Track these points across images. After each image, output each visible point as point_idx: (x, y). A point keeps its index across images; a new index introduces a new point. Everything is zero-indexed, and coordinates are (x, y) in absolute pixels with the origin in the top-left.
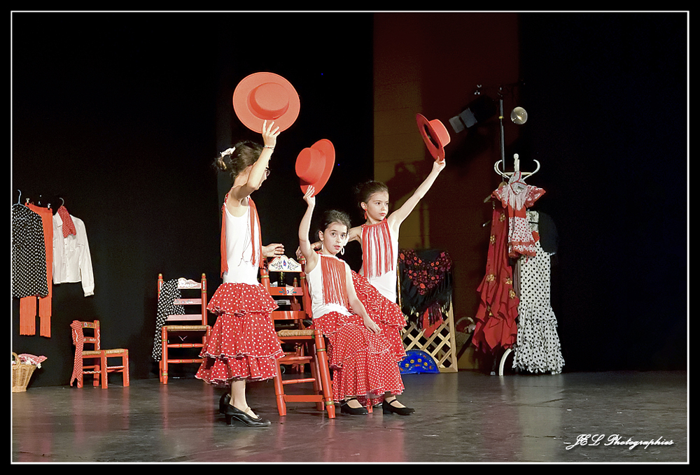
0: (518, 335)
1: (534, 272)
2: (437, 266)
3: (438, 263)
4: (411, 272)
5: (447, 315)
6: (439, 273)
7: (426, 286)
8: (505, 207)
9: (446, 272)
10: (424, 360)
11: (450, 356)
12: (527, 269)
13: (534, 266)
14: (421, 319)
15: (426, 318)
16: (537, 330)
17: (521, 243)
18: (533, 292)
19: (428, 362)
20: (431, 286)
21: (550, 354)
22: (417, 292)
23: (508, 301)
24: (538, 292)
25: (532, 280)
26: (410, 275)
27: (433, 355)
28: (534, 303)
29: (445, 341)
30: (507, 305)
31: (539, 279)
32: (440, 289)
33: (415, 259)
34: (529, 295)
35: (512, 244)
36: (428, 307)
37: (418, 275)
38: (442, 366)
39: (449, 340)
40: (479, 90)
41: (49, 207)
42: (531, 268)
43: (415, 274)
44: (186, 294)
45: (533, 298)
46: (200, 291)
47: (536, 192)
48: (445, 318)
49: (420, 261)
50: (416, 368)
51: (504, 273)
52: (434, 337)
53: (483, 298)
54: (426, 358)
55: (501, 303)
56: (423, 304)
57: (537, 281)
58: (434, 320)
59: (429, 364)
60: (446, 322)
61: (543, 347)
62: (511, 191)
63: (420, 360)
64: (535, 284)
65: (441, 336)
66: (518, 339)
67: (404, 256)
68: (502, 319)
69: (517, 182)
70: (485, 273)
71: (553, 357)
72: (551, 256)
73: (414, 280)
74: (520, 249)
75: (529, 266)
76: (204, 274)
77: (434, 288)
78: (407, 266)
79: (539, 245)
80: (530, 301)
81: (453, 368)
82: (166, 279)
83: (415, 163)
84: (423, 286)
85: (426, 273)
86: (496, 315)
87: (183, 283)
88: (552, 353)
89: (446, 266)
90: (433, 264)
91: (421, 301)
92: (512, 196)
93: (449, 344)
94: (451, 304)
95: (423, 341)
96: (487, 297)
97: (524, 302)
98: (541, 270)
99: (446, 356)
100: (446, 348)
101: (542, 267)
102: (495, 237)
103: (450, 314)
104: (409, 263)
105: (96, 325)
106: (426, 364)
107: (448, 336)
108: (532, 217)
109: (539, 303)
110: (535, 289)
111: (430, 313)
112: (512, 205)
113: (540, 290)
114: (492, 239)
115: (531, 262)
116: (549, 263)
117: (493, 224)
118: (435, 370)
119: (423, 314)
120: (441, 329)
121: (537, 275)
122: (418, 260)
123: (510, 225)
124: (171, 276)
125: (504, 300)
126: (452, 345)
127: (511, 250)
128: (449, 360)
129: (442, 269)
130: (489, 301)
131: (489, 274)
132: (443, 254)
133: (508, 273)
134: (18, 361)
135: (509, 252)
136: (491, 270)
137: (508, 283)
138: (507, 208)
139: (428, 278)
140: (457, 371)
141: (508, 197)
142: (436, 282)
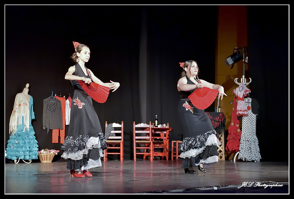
0: (240, 146)
1: (248, 122)
3: (218, 118)
5: (221, 138)
6: (218, 122)
8: (236, 97)
11: (222, 154)
12: (245, 121)
13: (248, 119)
16: (247, 145)
17: (241, 111)
18: (247, 130)
20: (215, 127)
21: (253, 154)
23: (237, 133)
24: (249, 130)
25: (247, 125)
28: (247, 134)
29: (220, 148)
30: (236, 135)
31: (250, 124)
32: (219, 128)
34: (246, 131)
35: (238, 111)
39: (222, 148)
40: (236, 49)
41: (64, 97)
42: (247, 120)
44: (116, 129)
45: (247, 132)
46: (121, 128)
47: (247, 91)
49: (211, 117)
53: (229, 132)
57: (249, 125)
60: (221, 141)
61: (250, 151)
62: (239, 90)
64: (248, 126)
66: (240, 148)
68: (234, 140)
69: (241, 87)
71: (254, 155)
72: (256, 116)
74: (241, 113)
75: (246, 119)
76: (122, 122)
77: (217, 128)
79: (251, 111)
80: (246, 133)
82: (108, 123)
86: (232, 138)
87: (115, 125)
88: (254, 153)
90: (216, 118)
92: (239, 92)
94: (223, 134)
97: (243, 133)
98: (251, 121)
99: (220, 154)
100: (220, 151)
101: (252, 120)
102: (234, 108)
103: (223, 138)
108: (249, 100)
109: (249, 134)
110: (248, 129)
112: (239, 96)
113: (250, 129)
115: (247, 118)
116: (255, 118)
117: (234, 103)
121: (249, 123)
123: (238, 103)
124: (110, 122)
125: (235, 133)
126: (223, 150)
127: (238, 113)
128: (222, 156)
129: (220, 120)
130: (231, 133)
131: (232, 122)
132: (221, 115)
133: (237, 122)
134: (48, 152)
135: (237, 114)
136: (233, 121)
137: (237, 126)
138: (237, 97)
139: (214, 123)
140: (224, 160)
141: (238, 92)
142: (217, 125)
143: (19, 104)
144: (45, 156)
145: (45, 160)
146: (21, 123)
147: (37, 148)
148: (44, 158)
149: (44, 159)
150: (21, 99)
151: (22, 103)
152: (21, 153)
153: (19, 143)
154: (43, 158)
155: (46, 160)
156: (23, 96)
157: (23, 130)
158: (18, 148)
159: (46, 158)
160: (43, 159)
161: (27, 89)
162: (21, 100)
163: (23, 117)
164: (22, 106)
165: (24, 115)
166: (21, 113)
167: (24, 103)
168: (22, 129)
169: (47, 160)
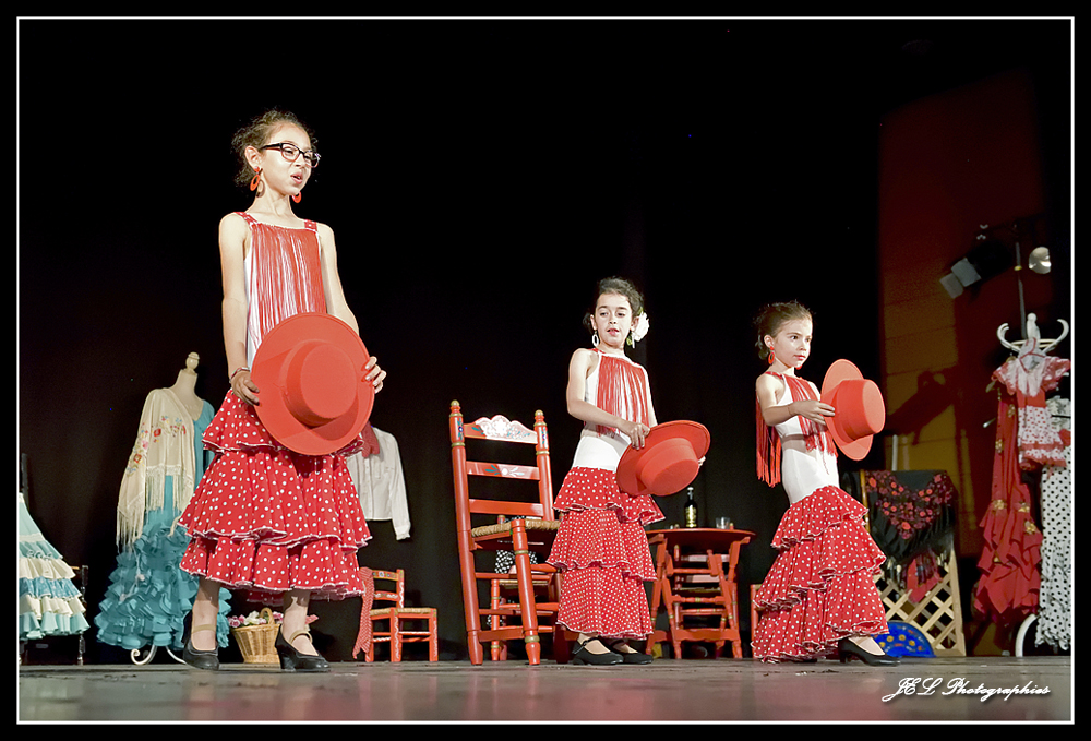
0: (1042, 591)
2: (928, 496)
3: (929, 491)
4: (886, 505)
5: (946, 569)
6: (931, 505)
7: (912, 526)
8: (1012, 394)
9: (943, 505)
10: (909, 637)
11: (953, 631)
12: (1053, 488)
14: (904, 576)
15: (913, 574)
17: (1037, 446)
19: (915, 640)
20: (919, 526)
22: (897, 535)
23: (1022, 538)
25: (1063, 505)
26: (886, 509)
27: (924, 629)
28: (1066, 540)
29: (943, 608)
30: (1021, 545)
32: (934, 530)
33: (894, 485)
35: (1023, 448)
36: (915, 557)
37: (898, 510)
38: (940, 647)
39: (951, 607)
40: (983, 232)
42: (1062, 487)
43: (894, 509)
47: (1058, 366)
48: (943, 573)
49: (901, 489)
50: (896, 648)
51: (1016, 495)
52: (925, 602)
53: (987, 536)
54: (912, 634)
55: (1012, 541)
56: (906, 553)
58: (925, 578)
59: (918, 643)
60: (945, 580)
62: (1021, 368)
63: (902, 637)
64: (1068, 511)
65: (937, 601)
66: (1042, 598)
67: (875, 482)
68: (1014, 567)
69: (1030, 353)
70: (990, 498)
73: (892, 517)
74: (1036, 454)
77: (925, 530)
78: (881, 497)
80: (1060, 537)
81: (957, 651)
83: (945, 372)
84: (907, 527)
85: (910, 506)
86: (1005, 561)
89: (942, 496)
90: (921, 493)
91: (903, 548)
92: (1023, 377)
93: (950, 614)
94: (953, 553)
95: (907, 608)
96: (993, 535)
97: (1049, 539)
99: (946, 632)
100: (945, 620)
102: (1003, 440)
103: (952, 568)
104: (883, 491)
105: (399, 576)
106: (912, 643)
107: (949, 601)
108: (1062, 407)
111: (918, 566)
112: (1023, 389)
114: (999, 445)
115: (1060, 477)
117: (999, 423)
118: (928, 653)
119: (907, 568)
120: (937, 590)
122: (898, 487)
123: (1021, 419)
125: (1017, 537)
126: (956, 615)
127: (1023, 458)
128: (952, 637)
129: (937, 501)
130: (996, 540)
131: (996, 499)
132: (938, 479)
133: (1022, 495)
134: (271, 619)
135: (1020, 461)
136: (999, 493)
137: (1022, 510)
138: (1015, 394)
139: (914, 513)
140: (965, 654)
141: (1017, 377)
142: (928, 519)
143: (154, 429)
144: (260, 638)
145: (257, 654)
146: (161, 503)
147: (227, 601)
148: (256, 642)
149: (256, 649)
150: (163, 410)
151: (167, 424)
152: (156, 619)
153: (150, 582)
154: (251, 642)
155: (261, 651)
156: (172, 398)
157: (169, 530)
158: (147, 601)
159: (261, 644)
160: (252, 647)
161: (191, 373)
162: (163, 413)
163: (169, 480)
164: (166, 437)
165: (174, 471)
166: (162, 464)
167: (175, 424)
168: (164, 526)
169: (265, 652)
